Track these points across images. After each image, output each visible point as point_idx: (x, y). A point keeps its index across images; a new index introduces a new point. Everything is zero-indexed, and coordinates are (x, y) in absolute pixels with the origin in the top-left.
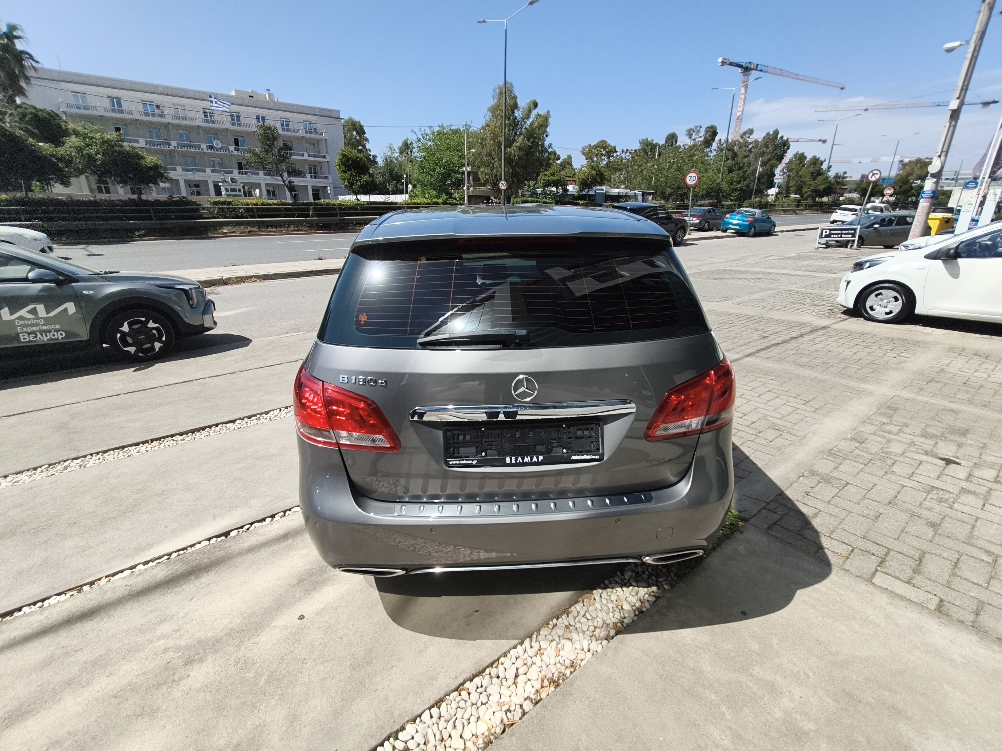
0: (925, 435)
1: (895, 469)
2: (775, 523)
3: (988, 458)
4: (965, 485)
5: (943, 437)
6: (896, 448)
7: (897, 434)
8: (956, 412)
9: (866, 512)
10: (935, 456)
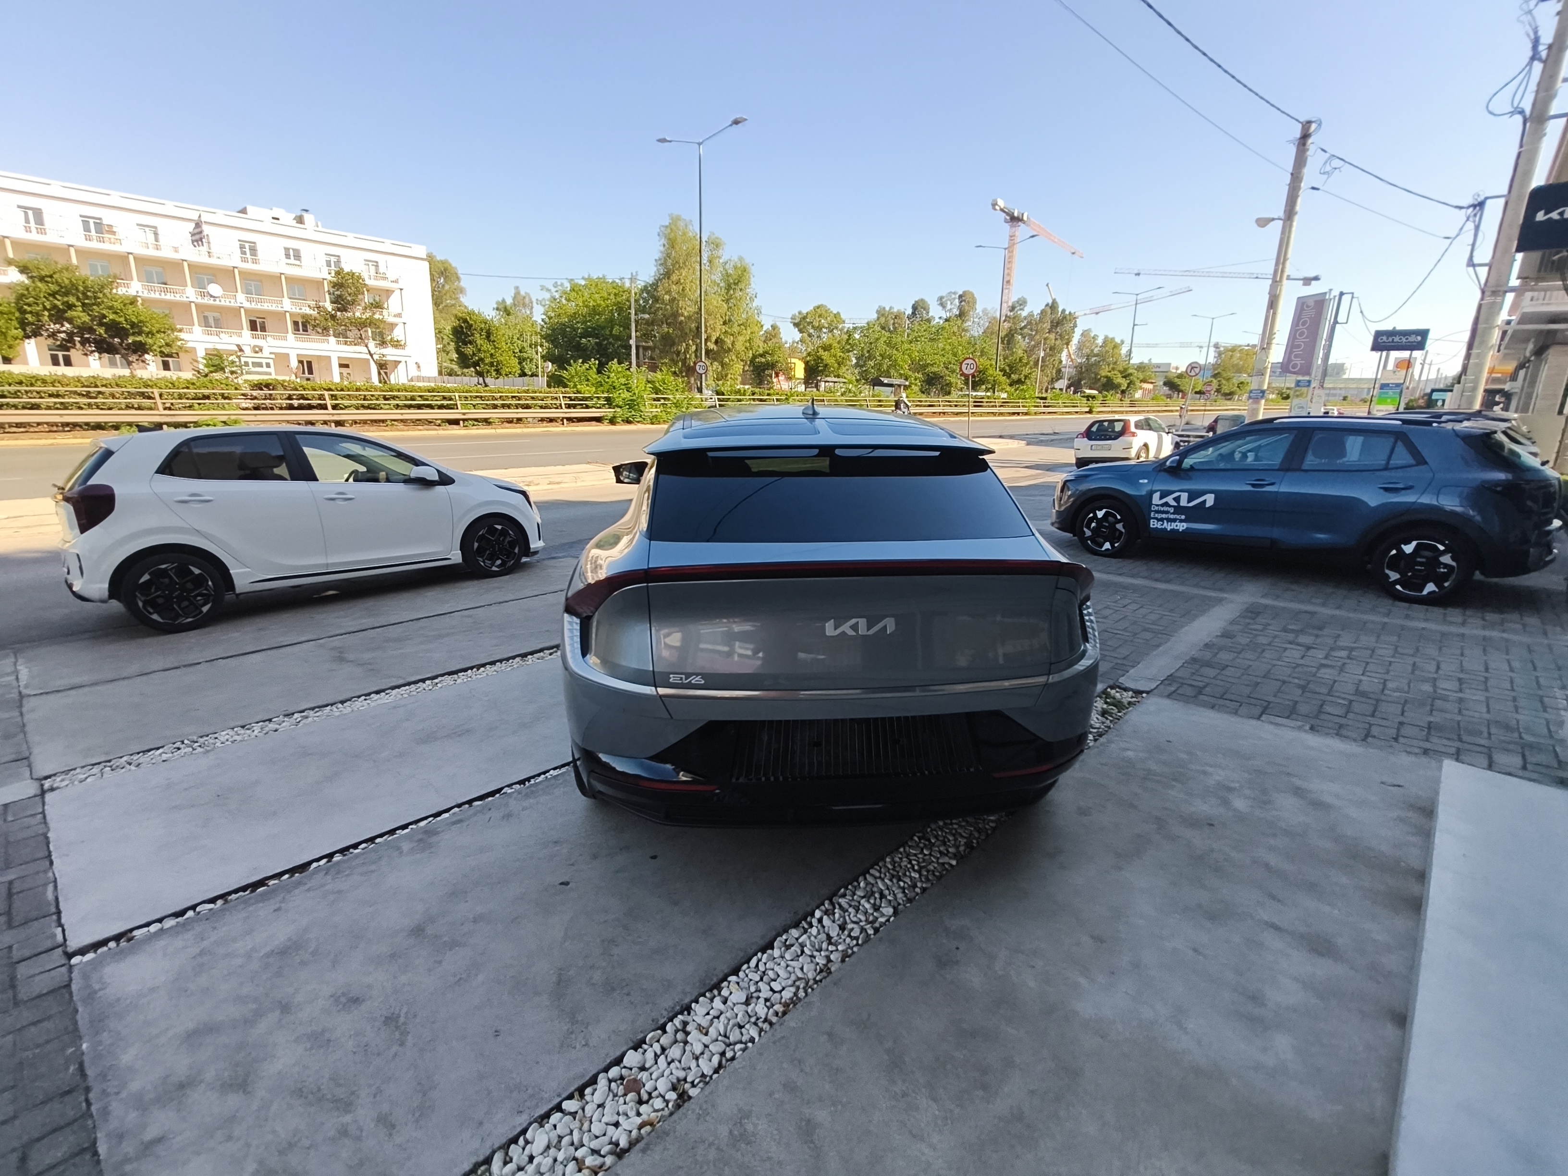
0: (1285, 630)
1: (1264, 654)
2: (1174, 692)
3: (1340, 643)
4: (1324, 662)
5: (1302, 631)
6: (1263, 640)
7: (1261, 631)
8: (1313, 614)
9: (1246, 683)
10: (1298, 644)
